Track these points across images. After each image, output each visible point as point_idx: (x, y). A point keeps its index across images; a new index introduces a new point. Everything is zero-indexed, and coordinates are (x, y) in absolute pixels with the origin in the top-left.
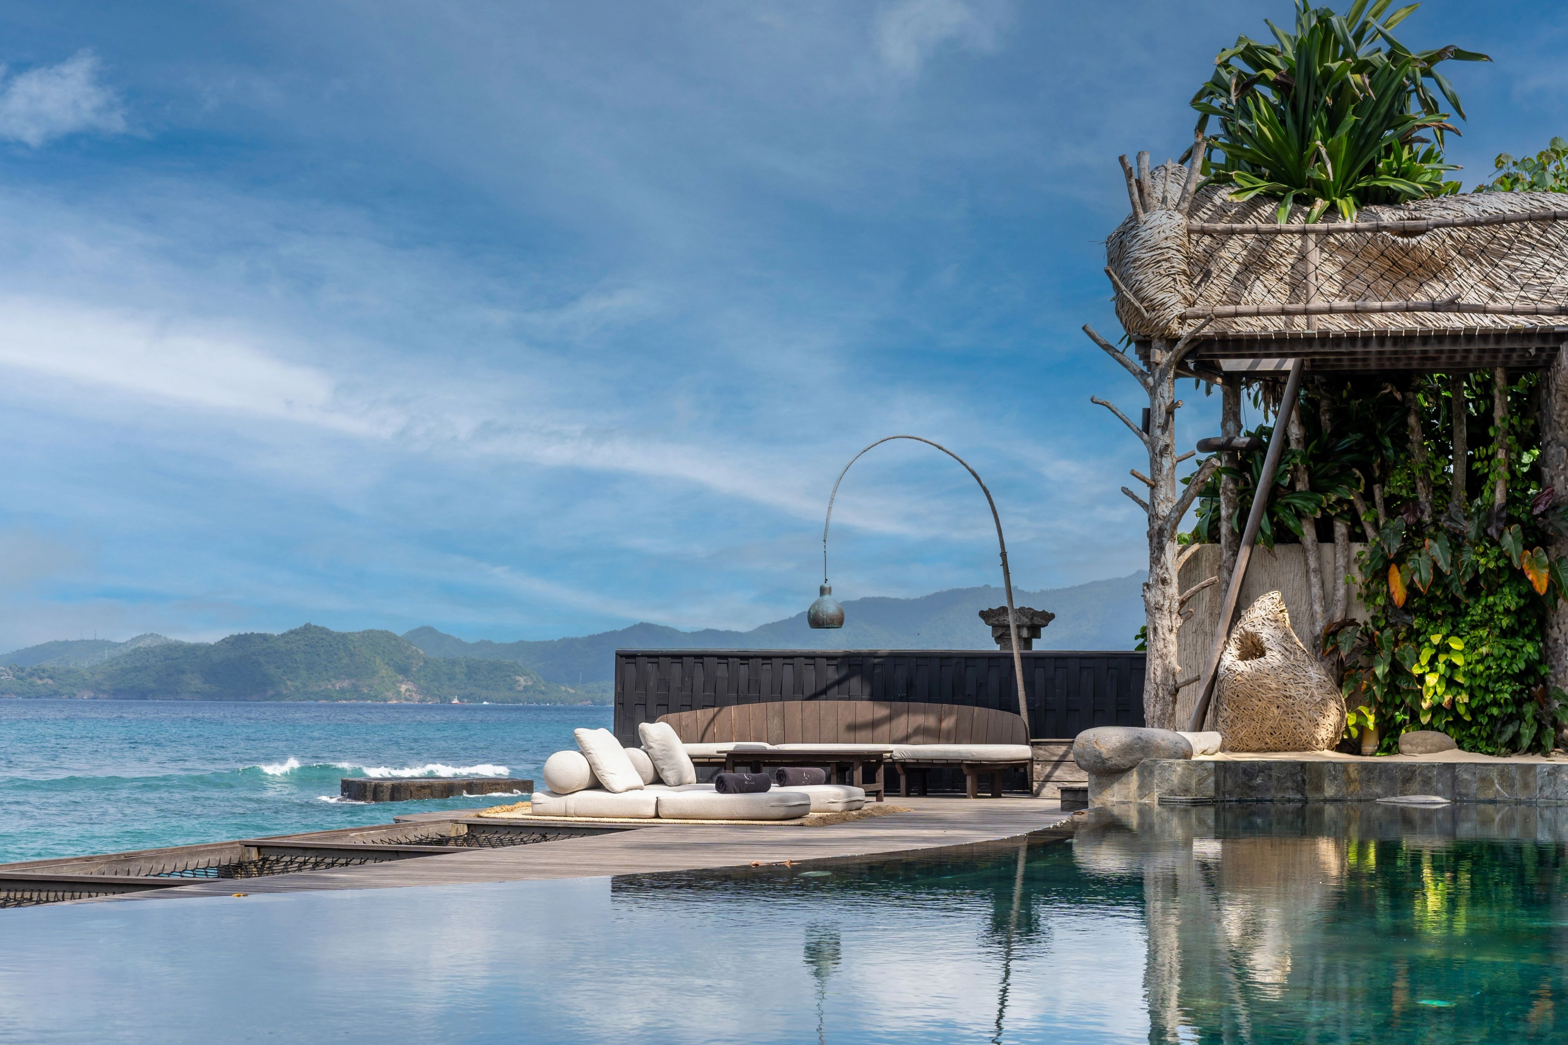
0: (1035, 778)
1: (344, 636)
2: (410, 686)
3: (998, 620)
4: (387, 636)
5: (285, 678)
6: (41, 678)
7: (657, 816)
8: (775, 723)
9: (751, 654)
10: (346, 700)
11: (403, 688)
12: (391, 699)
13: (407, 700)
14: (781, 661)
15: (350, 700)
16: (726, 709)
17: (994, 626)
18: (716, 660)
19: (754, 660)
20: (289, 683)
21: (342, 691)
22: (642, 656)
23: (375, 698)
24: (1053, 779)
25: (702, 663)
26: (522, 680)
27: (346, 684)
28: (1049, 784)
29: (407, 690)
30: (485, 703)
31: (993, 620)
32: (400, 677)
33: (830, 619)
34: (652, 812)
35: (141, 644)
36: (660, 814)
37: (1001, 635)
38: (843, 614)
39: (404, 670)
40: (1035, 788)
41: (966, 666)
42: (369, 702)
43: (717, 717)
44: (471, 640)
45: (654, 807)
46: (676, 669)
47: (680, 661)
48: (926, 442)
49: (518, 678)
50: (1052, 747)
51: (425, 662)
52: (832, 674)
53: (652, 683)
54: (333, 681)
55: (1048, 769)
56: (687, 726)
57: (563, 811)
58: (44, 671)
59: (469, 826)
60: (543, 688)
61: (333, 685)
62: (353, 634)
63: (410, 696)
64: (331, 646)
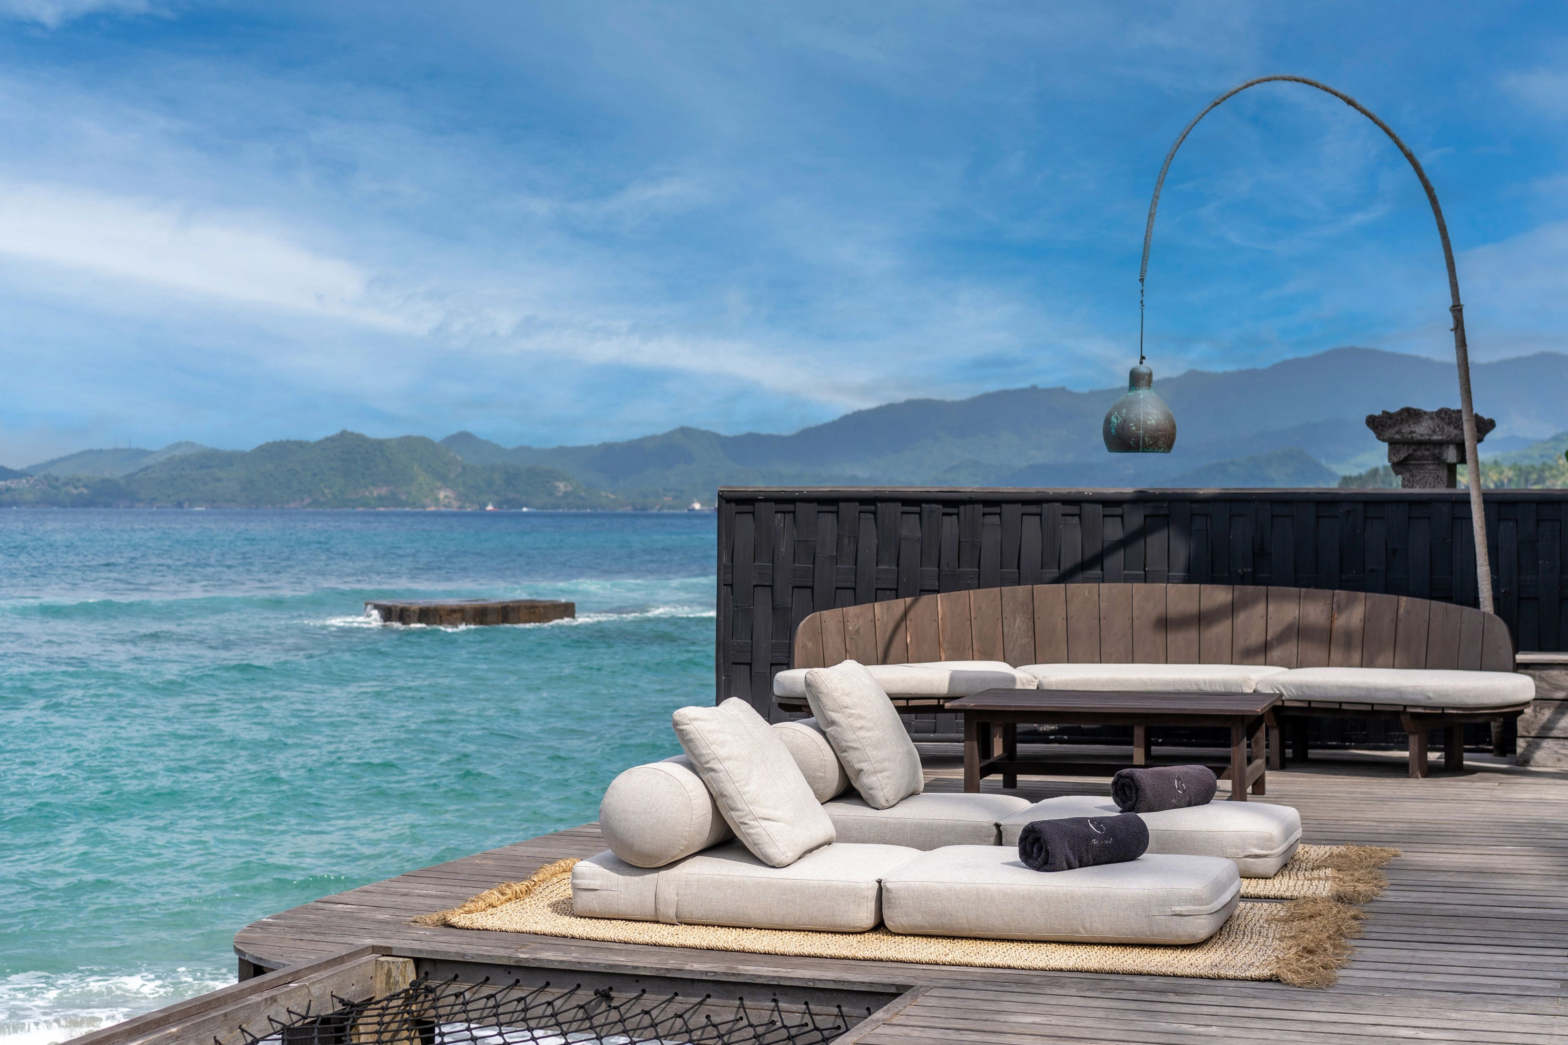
0: (1520, 731)
1: (380, 443)
2: (449, 493)
3: (1399, 432)
4: (424, 441)
5: (322, 485)
6: (76, 488)
7: (879, 926)
8: (1018, 624)
9: (963, 496)
10: (384, 506)
11: (442, 495)
12: (429, 506)
13: (445, 506)
14: (1018, 509)
15: (388, 507)
16: (926, 599)
17: (1392, 443)
18: (899, 508)
19: (969, 507)
20: (326, 491)
21: (381, 500)
22: (766, 500)
23: (413, 504)
24: (1555, 733)
25: (874, 513)
26: (561, 486)
27: (384, 491)
28: (1546, 743)
29: (446, 497)
30: (525, 509)
31: (1390, 433)
32: (438, 484)
33: (1151, 438)
34: (867, 918)
35: (177, 453)
36: (888, 923)
37: (1406, 459)
38: (1174, 427)
39: (443, 479)
40: (1519, 750)
41: (1366, 518)
42: (408, 509)
43: (911, 615)
44: (510, 446)
45: (872, 905)
46: (828, 522)
47: (834, 508)
48: (1326, 89)
49: (558, 484)
50: (1554, 673)
51: (464, 468)
52: (1113, 531)
53: (784, 549)
54: (371, 488)
55: (1547, 714)
56: (857, 632)
57: (648, 909)
58: (78, 480)
59: (418, 962)
60: (583, 494)
61: (371, 493)
62: (390, 440)
63: (449, 502)
64: (368, 452)
